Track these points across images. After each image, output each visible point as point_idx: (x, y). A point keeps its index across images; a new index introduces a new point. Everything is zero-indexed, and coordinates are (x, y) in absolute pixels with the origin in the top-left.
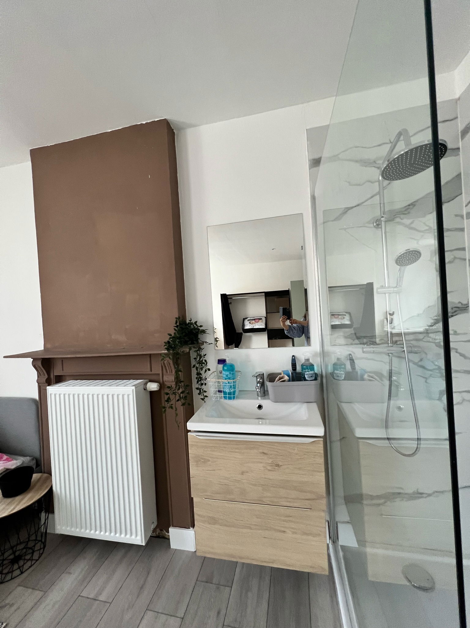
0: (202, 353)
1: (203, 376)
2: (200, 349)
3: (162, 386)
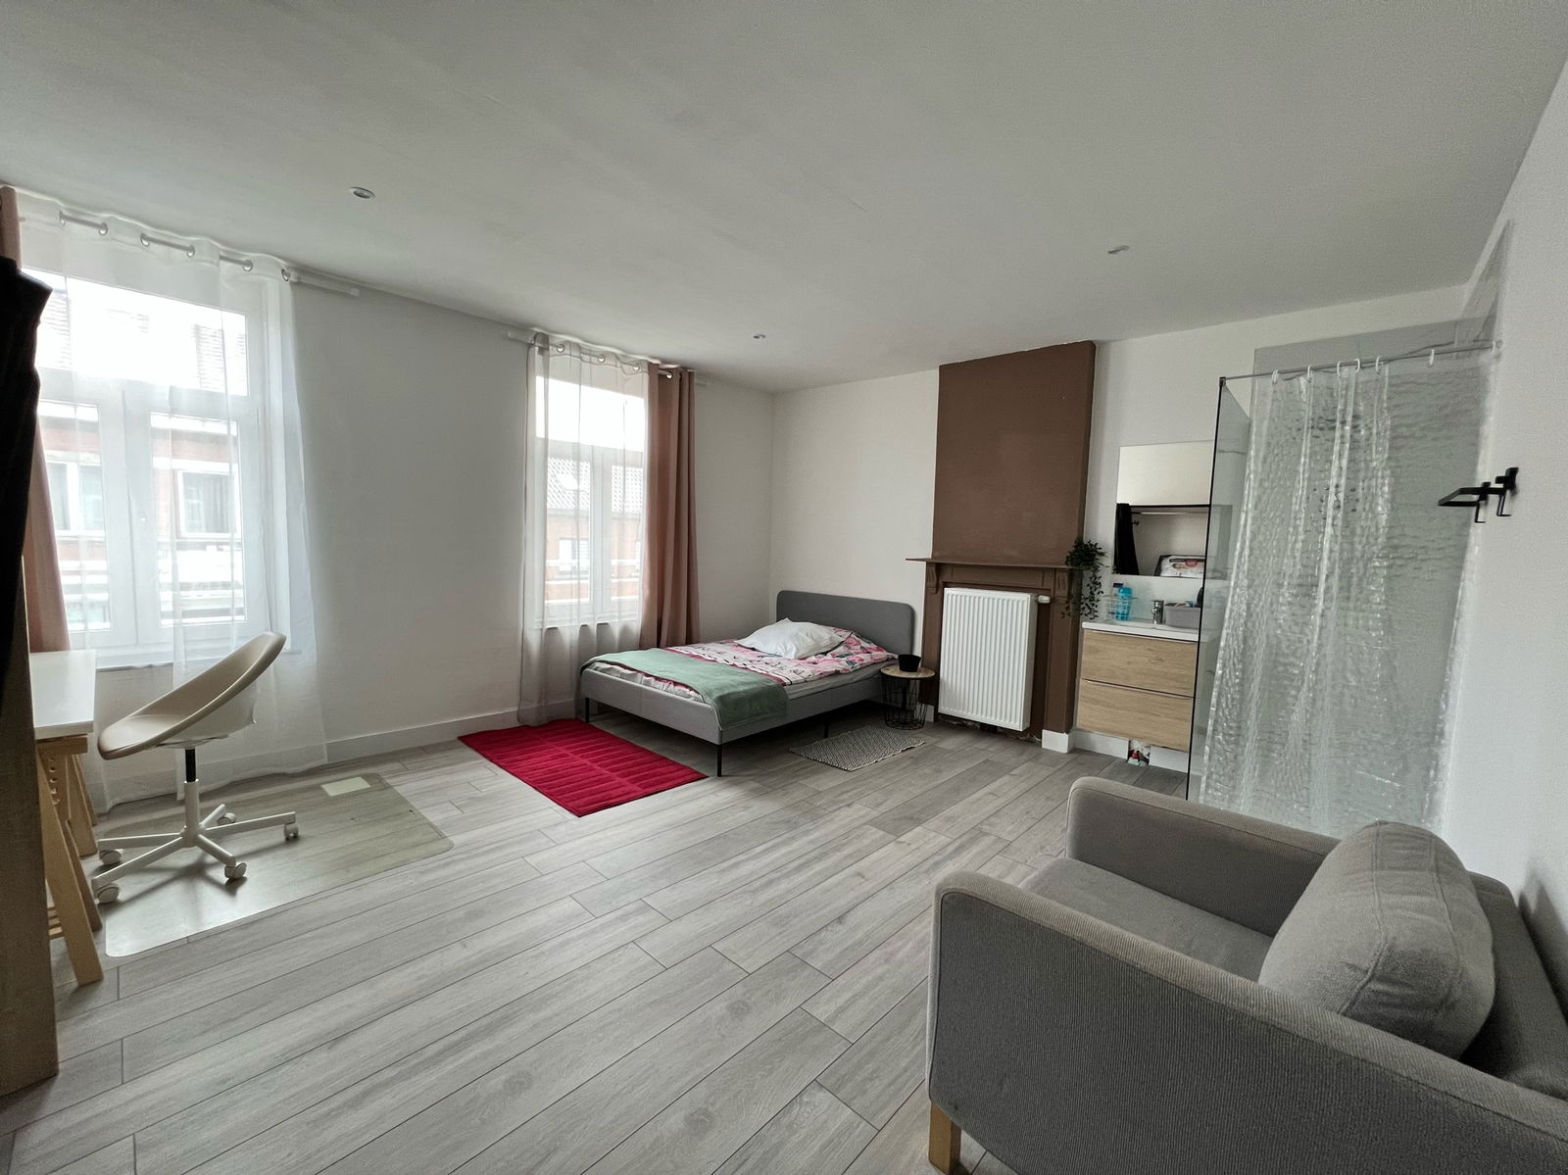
0: (1098, 574)
1: (1096, 597)
2: (1096, 569)
3: (1052, 600)
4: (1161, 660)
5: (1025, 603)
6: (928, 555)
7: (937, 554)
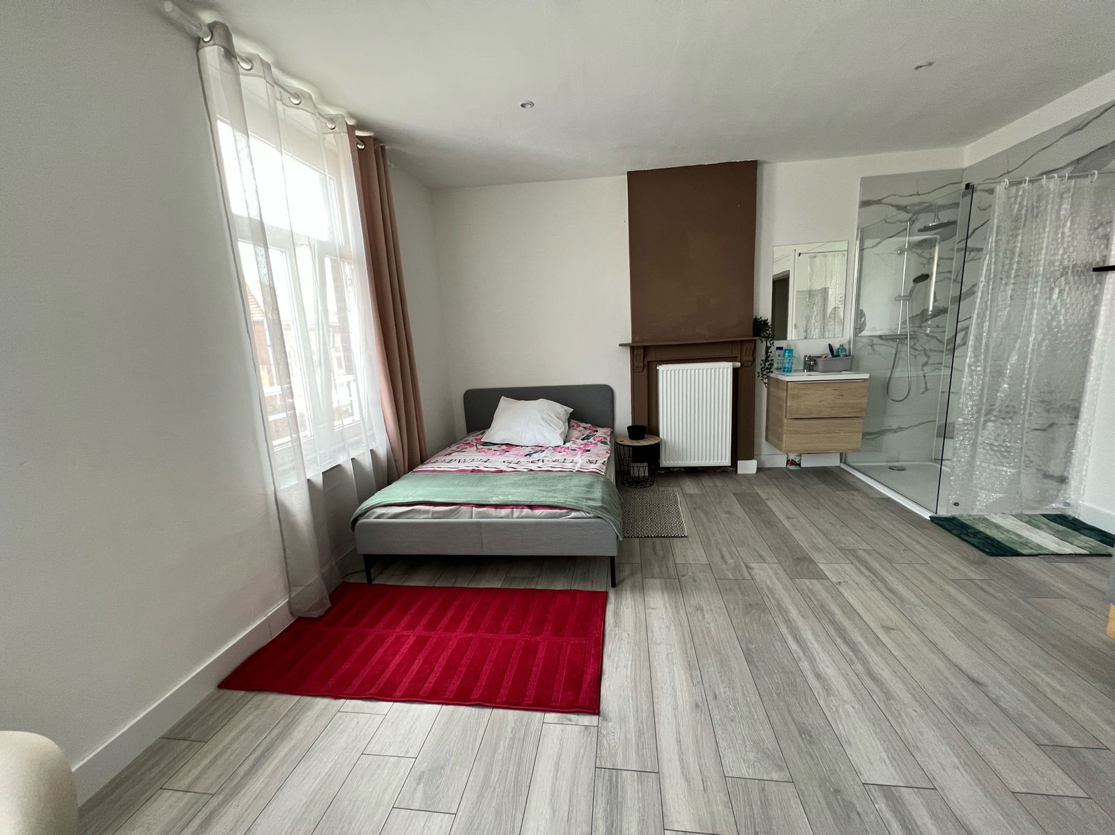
4: (842, 395)
5: (729, 369)
6: (629, 340)
7: (637, 339)
